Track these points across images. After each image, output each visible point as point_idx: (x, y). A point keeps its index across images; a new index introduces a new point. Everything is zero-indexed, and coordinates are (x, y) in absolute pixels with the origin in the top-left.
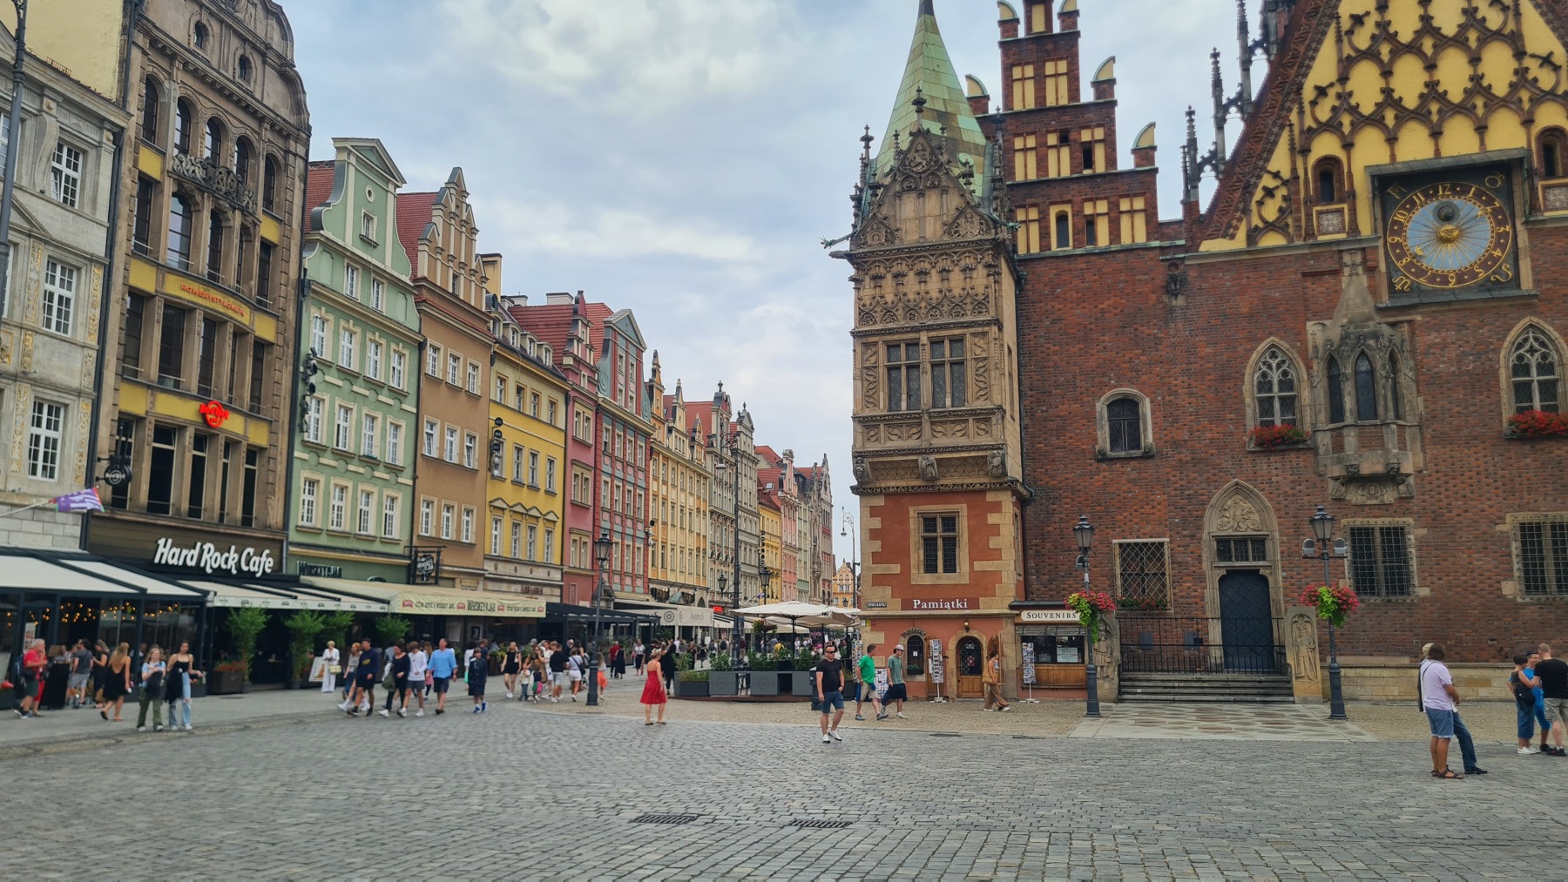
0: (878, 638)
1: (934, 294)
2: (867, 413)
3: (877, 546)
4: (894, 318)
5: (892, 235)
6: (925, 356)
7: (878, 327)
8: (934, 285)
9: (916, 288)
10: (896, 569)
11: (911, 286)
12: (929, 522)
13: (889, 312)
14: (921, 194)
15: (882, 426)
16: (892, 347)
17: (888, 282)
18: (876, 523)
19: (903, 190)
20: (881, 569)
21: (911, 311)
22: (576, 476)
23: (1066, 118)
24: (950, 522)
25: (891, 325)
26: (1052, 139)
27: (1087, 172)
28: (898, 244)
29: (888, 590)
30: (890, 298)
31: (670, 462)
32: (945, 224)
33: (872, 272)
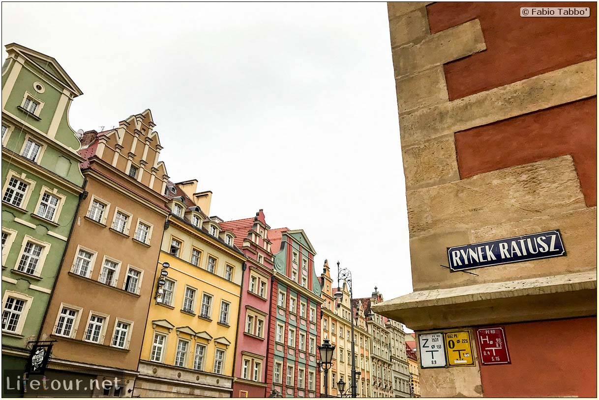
22: (250, 317)
31: (338, 323)
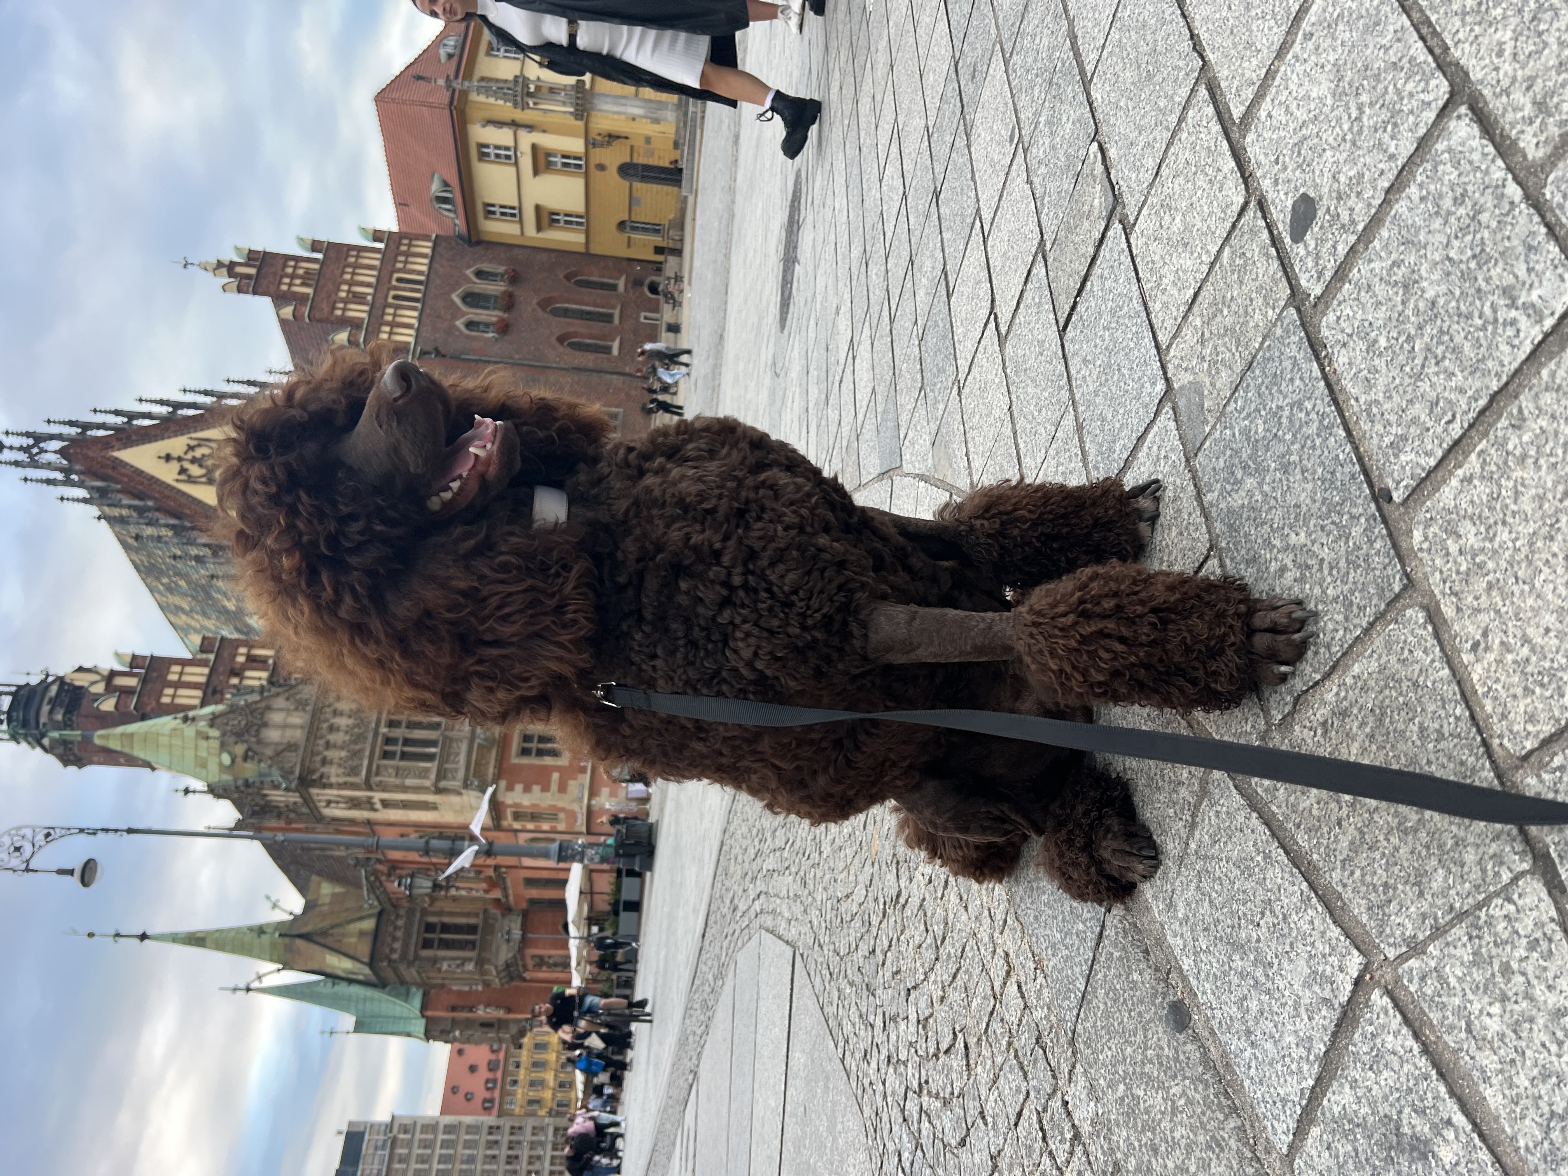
0: (605, 791)
1: (350, 722)
2: (433, 776)
3: (536, 788)
4: (361, 751)
5: (291, 747)
6: (399, 733)
7: (366, 762)
8: (343, 722)
9: (341, 734)
10: (556, 776)
11: (338, 738)
12: (525, 752)
13: (356, 754)
14: (265, 725)
15: (447, 766)
16: (386, 755)
17: (330, 754)
18: (519, 787)
19: (256, 736)
20: (554, 786)
21: (359, 738)
23: (221, 669)
24: (527, 738)
25: (367, 753)
26: (235, 681)
27: (271, 661)
28: (302, 743)
29: (571, 783)
30: (343, 754)
32: (296, 709)
33: (318, 765)
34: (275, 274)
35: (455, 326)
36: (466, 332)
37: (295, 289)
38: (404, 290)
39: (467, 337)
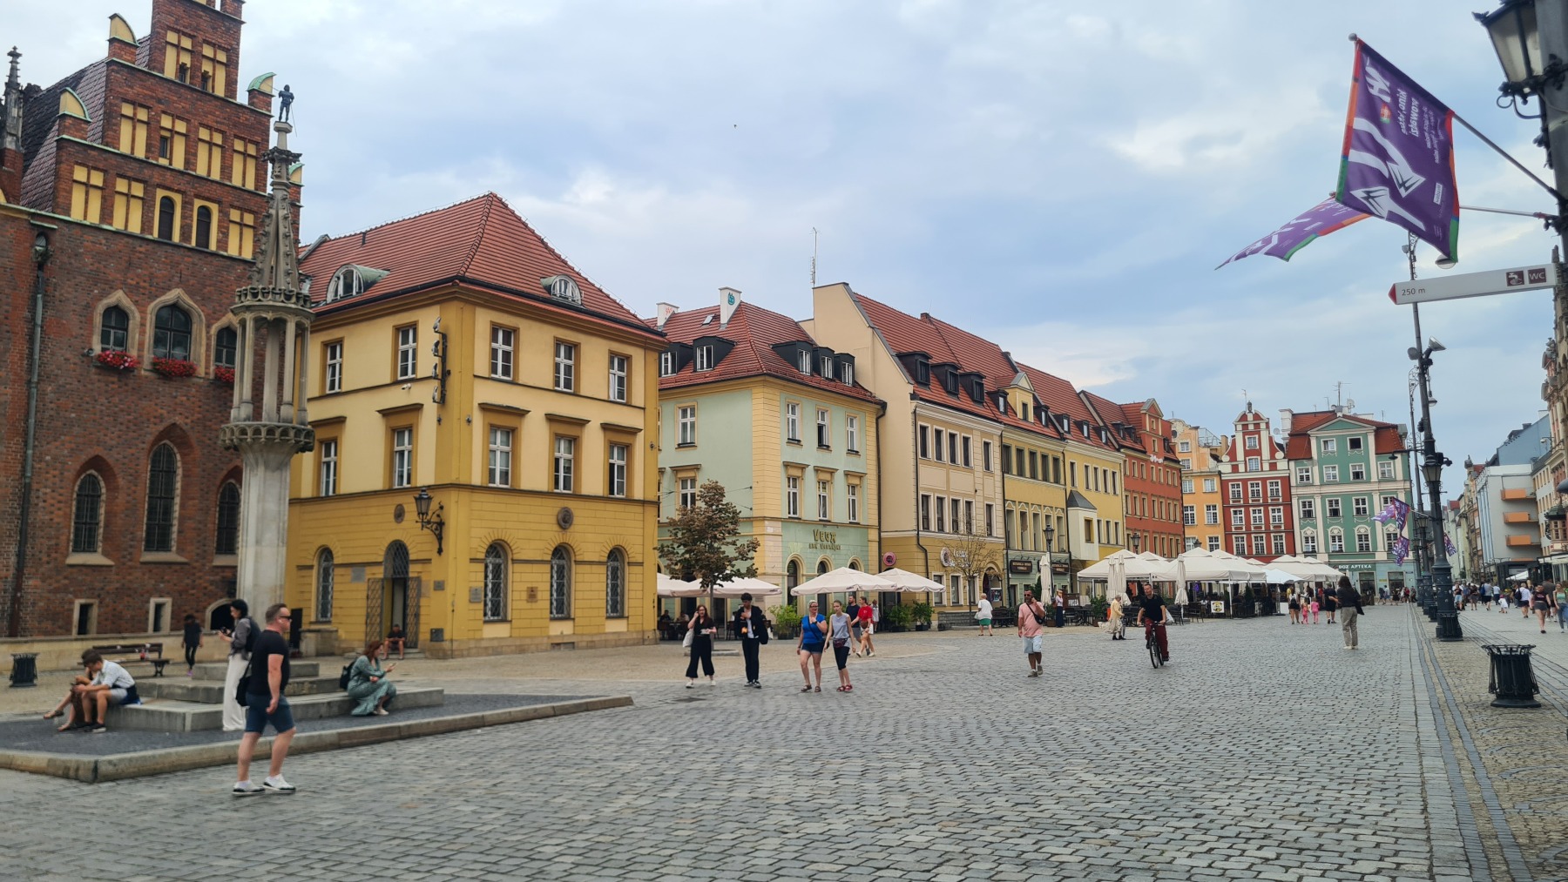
34: (197, 29)
35: (113, 288)
36: (100, 308)
37: (171, 54)
38: (183, 217)
39: (89, 307)
